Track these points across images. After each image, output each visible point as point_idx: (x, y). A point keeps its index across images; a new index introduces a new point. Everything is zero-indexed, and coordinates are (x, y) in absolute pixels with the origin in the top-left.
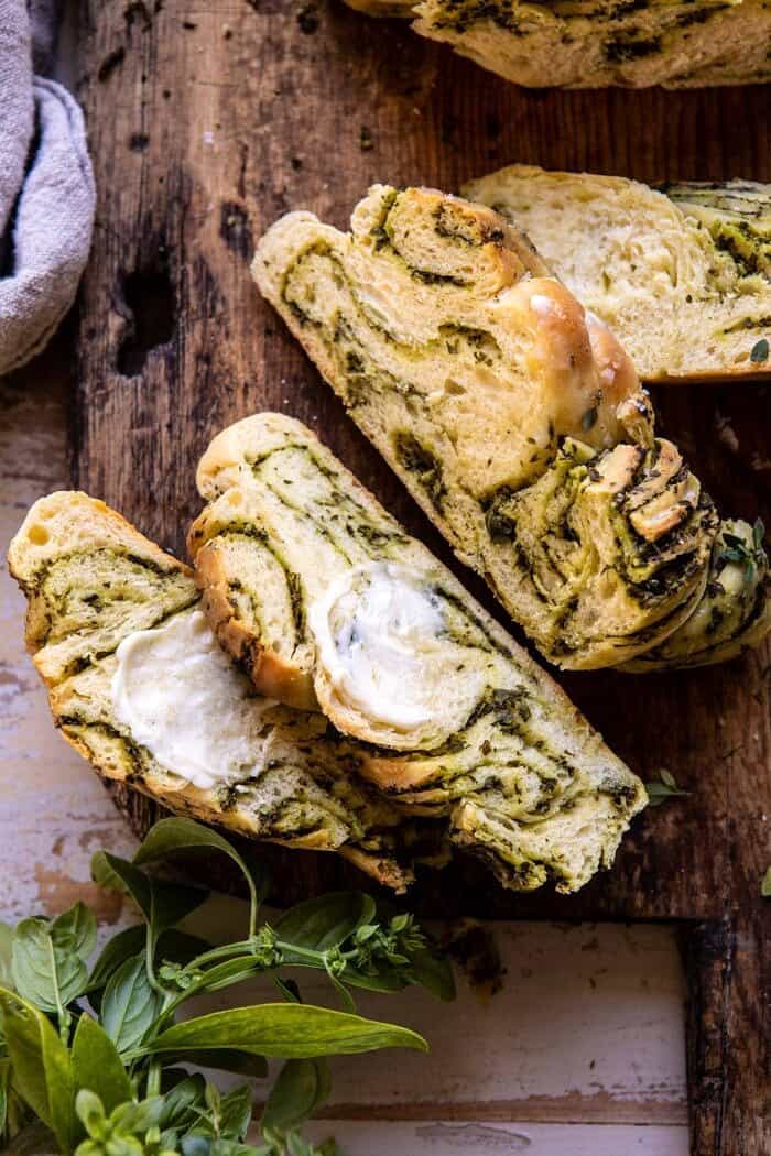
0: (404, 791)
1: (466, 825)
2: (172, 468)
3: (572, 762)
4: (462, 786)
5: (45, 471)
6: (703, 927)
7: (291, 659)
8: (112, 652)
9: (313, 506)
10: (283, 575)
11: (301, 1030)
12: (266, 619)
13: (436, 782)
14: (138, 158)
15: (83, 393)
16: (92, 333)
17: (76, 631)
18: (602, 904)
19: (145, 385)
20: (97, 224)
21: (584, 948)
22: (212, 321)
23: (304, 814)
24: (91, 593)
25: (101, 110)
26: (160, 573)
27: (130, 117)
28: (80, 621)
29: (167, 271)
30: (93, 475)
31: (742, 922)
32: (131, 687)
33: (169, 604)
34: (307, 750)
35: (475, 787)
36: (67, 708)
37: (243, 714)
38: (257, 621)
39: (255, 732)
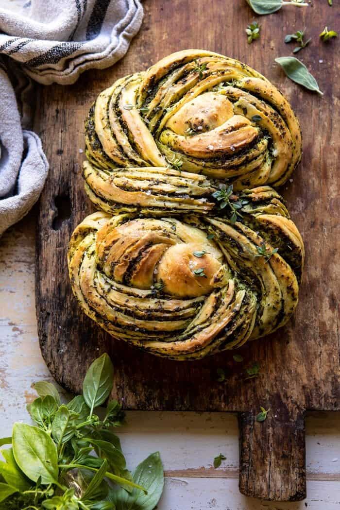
5: (28, 260)
6: (244, 414)
14: (59, 158)
15: (41, 236)
16: (44, 216)
18: (211, 406)
19: (61, 233)
20: (46, 180)
21: (207, 420)
22: (84, 211)
25: (48, 142)
27: (57, 144)
29: (69, 195)
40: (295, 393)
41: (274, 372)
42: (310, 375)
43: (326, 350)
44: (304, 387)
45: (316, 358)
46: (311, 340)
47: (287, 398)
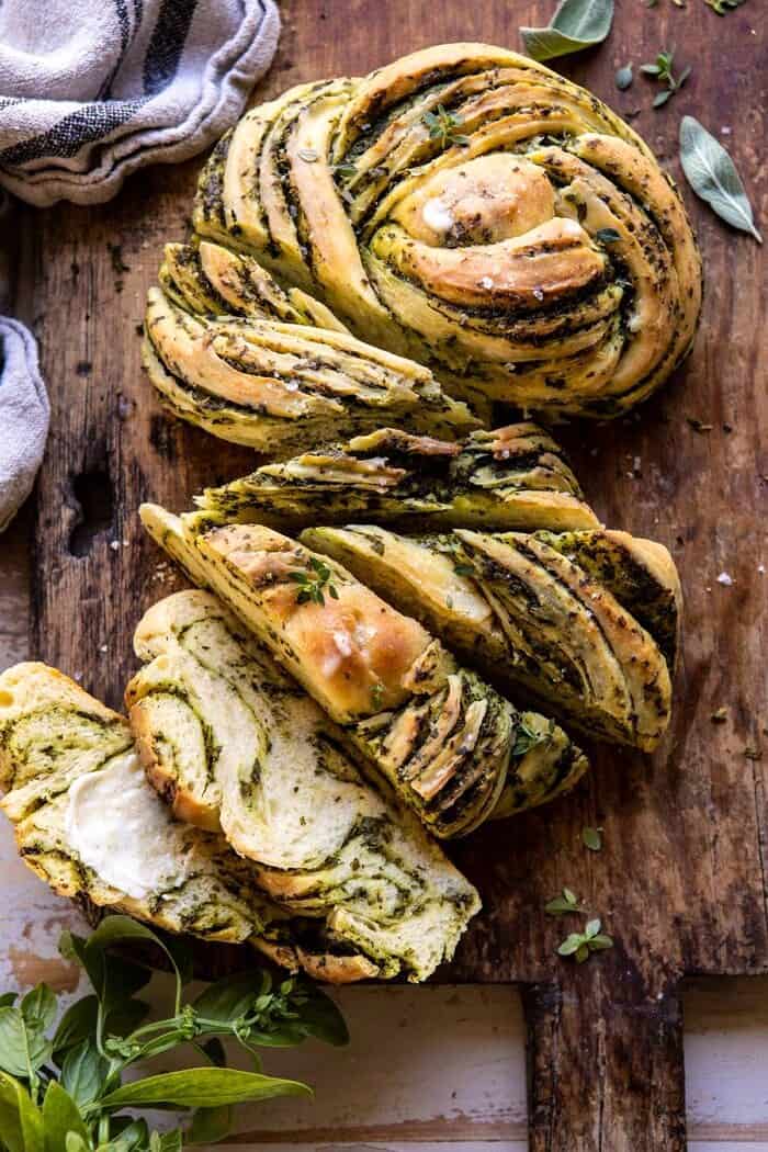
0: (289, 899)
1: (338, 928)
2: (114, 630)
3: (423, 875)
4: (334, 896)
6: (537, 988)
7: (201, 797)
8: (65, 791)
9: (226, 667)
10: (198, 726)
11: (218, 1087)
12: (183, 764)
13: (315, 893)
14: (84, 381)
15: (42, 572)
16: (48, 523)
17: (35, 776)
19: (91, 564)
20: (51, 434)
21: (446, 1004)
23: (216, 915)
24: (48, 744)
25: (53, 343)
26: (103, 725)
27: (77, 348)
28: (39, 768)
29: (108, 471)
30: (51, 637)
31: (567, 984)
32: (80, 820)
33: (110, 749)
34: (220, 863)
35: (344, 896)
36: (29, 841)
37: (168, 836)
38: (176, 766)
39: (179, 850)
40: (657, 935)
41: (607, 886)
42: (692, 892)
43: (728, 832)
44: (678, 921)
45: (705, 850)
46: (692, 808)
47: (639, 949)
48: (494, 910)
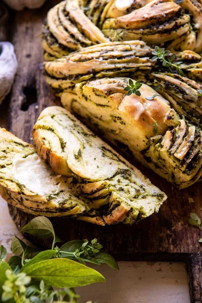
0: (95, 192)
3: (144, 187)
4: (112, 188)
6: (192, 255)
7: (60, 155)
8: (11, 164)
9: (68, 126)
24: (4, 149)
26: (23, 146)
32: (18, 172)
33: (27, 153)
35: (116, 189)
37: (51, 179)
39: (55, 184)
48: (173, 227)
